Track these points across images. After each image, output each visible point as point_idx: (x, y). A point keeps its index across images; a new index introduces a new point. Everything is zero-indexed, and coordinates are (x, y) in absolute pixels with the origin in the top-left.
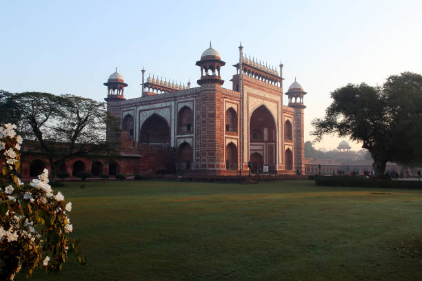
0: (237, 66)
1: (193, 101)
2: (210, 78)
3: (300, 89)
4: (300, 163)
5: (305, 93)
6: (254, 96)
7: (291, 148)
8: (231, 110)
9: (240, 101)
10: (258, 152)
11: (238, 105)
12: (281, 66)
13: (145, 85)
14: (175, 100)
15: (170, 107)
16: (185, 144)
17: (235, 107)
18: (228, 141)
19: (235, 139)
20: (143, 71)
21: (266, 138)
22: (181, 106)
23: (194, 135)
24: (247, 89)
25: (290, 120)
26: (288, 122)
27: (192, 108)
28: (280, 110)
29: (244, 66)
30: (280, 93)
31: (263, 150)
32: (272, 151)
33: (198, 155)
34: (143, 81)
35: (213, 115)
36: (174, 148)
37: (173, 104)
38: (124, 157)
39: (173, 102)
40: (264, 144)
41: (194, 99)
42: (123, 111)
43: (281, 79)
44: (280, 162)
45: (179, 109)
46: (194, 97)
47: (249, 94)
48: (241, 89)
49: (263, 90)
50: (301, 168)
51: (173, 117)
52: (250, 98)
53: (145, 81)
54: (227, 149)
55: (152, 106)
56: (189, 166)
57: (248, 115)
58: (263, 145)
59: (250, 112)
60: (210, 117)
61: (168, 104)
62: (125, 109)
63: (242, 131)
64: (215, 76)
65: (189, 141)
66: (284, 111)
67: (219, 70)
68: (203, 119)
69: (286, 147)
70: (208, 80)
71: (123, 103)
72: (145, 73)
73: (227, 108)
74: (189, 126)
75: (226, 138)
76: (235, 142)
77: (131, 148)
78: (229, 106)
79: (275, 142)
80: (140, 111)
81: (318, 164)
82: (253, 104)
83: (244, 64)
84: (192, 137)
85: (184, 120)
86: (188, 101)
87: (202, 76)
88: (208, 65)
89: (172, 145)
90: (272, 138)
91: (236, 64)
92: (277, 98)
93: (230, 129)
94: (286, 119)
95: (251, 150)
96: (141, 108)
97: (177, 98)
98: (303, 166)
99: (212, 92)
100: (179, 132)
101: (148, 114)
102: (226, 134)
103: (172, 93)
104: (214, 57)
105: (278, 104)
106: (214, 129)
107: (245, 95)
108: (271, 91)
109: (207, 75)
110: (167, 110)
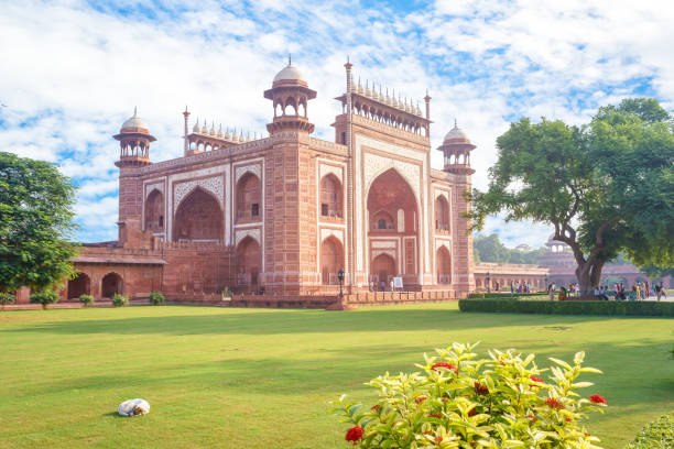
0: (343, 99)
1: (260, 162)
2: (288, 120)
3: (463, 140)
4: (466, 272)
5: (473, 147)
6: (375, 152)
7: (447, 244)
8: (331, 178)
9: (348, 162)
10: (387, 252)
11: (343, 168)
12: (427, 99)
13: (191, 138)
14: (231, 162)
15: (223, 174)
16: (248, 241)
17: (338, 172)
18: (326, 234)
19: (340, 229)
20: (186, 114)
21: (401, 228)
22: (241, 172)
23: (263, 223)
24: (360, 141)
25: (446, 194)
26: (441, 199)
27: (259, 176)
28: (425, 177)
29: (356, 99)
30: (425, 148)
31: (396, 249)
32: (411, 251)
33: (269, 259)
34: (186, 132)
35: (295, 187)
36: (231, 247)
37: (227, 168)
38: (131, 265)
39: (229, 166)
40: (399, 238)
41: (263, 159)
42: (146, 184)
43: (427, 122)
44: (428, 270)
45: (238, 178)
46: (262, 155)
47: (364, 150)
48: (349, 141)
49: (393, 142)
50: (466, 279)
51: (228, 191)
52: (368, 156)
53: (190, 132)
54: (323, 249)
55: (193, 174)
56: (255, 279)
57: (363, 187)
58: (397, 241)
59: (366, 182)
60: (288, 190)
61: (220, 169)
62: (150, 181)
63: (352, 214)
64: (297, 116)
65: (255, 234)
66: (432, 179)
67: (305, 106)
68: (278, 194)
69: (439, 244)
70: (285, 123)
71: (145, 169)
72: (189, 117)
73: (323, 174)
74: (256, 208)
75: (321, 228)
76: (339, 235)
77: (147, 247)
78: (325, 170)
79: (417, 234)
80: (175, 183)
81: (485, 272)
82: (374, 167)
83: (353, 95)
84: (260, 227)
85: (248, 198)
86: (252, 164)
87: (275, 118)
88: (284, 96)
89: (227, 242)
90: (412, 229)
91: (340, 95)
92: (421, 157)
93: (330, 212)
94: (438, 193)
95: (371, 249)
96: (175, 177)
97: (235, 159)
98: (471, 276)
99: (292, 145)
100: (238, 217)
101: (187, 188)
102: (321, 221)
103: (227, 151)
104: (295, 81)
105: (421, 166)
106: (296, 212)
107: (358, 151)
108: (407, 144)
109: (284, 115)
110: (219, 179)
